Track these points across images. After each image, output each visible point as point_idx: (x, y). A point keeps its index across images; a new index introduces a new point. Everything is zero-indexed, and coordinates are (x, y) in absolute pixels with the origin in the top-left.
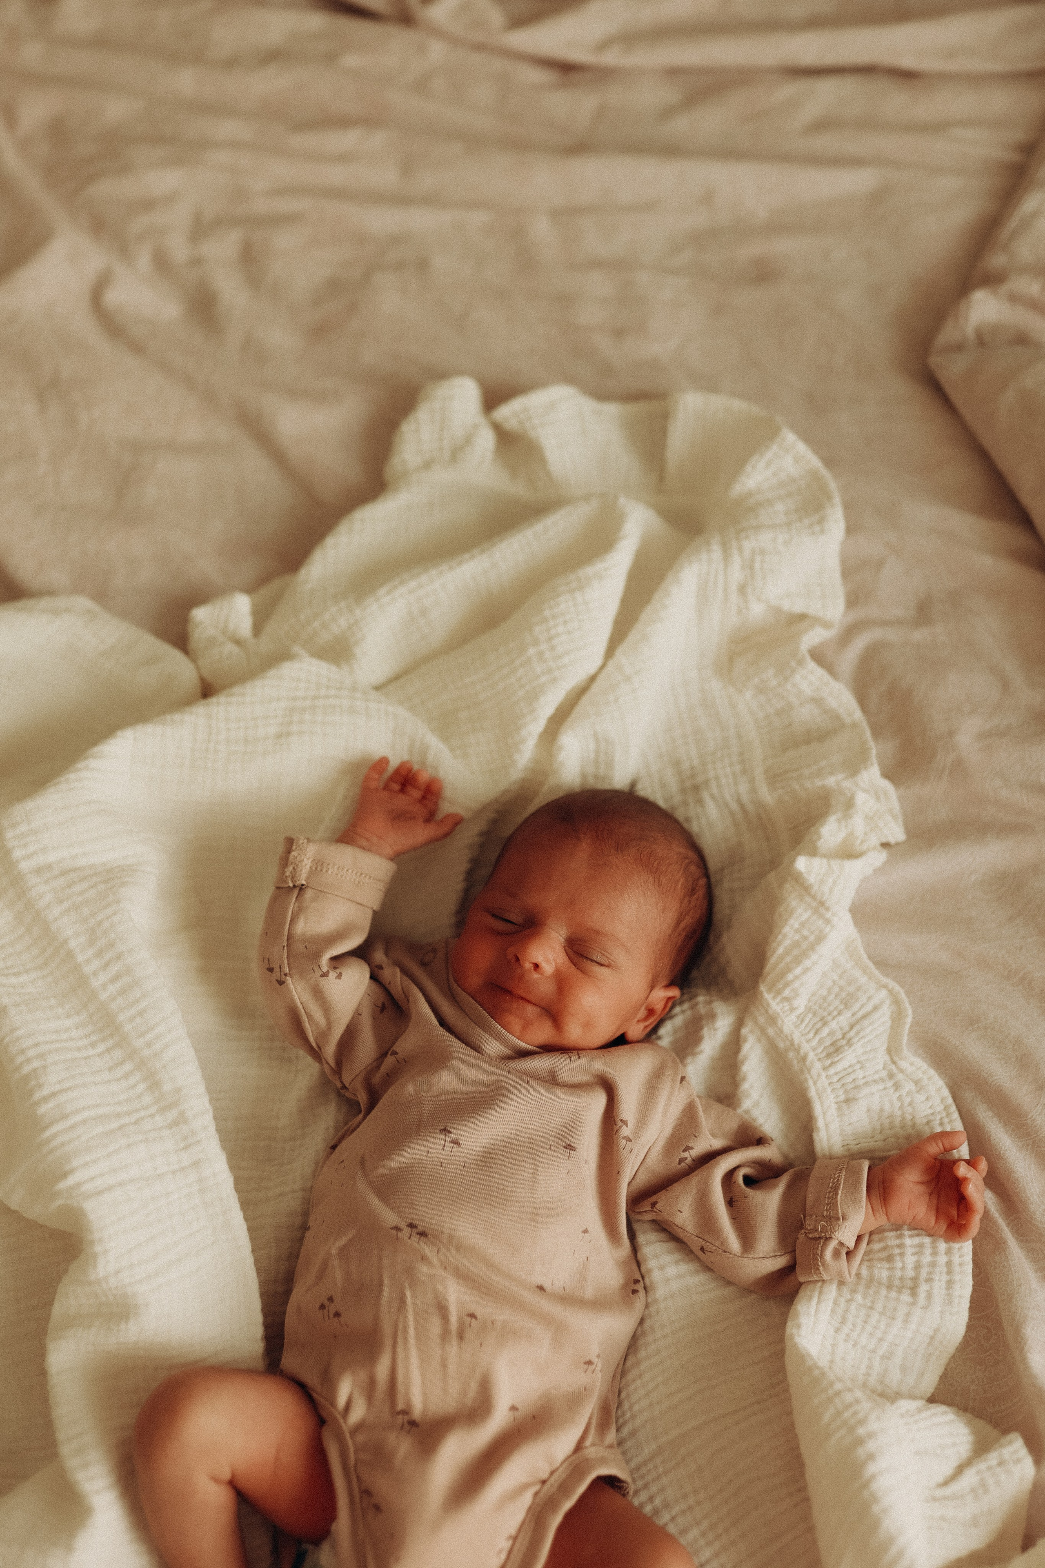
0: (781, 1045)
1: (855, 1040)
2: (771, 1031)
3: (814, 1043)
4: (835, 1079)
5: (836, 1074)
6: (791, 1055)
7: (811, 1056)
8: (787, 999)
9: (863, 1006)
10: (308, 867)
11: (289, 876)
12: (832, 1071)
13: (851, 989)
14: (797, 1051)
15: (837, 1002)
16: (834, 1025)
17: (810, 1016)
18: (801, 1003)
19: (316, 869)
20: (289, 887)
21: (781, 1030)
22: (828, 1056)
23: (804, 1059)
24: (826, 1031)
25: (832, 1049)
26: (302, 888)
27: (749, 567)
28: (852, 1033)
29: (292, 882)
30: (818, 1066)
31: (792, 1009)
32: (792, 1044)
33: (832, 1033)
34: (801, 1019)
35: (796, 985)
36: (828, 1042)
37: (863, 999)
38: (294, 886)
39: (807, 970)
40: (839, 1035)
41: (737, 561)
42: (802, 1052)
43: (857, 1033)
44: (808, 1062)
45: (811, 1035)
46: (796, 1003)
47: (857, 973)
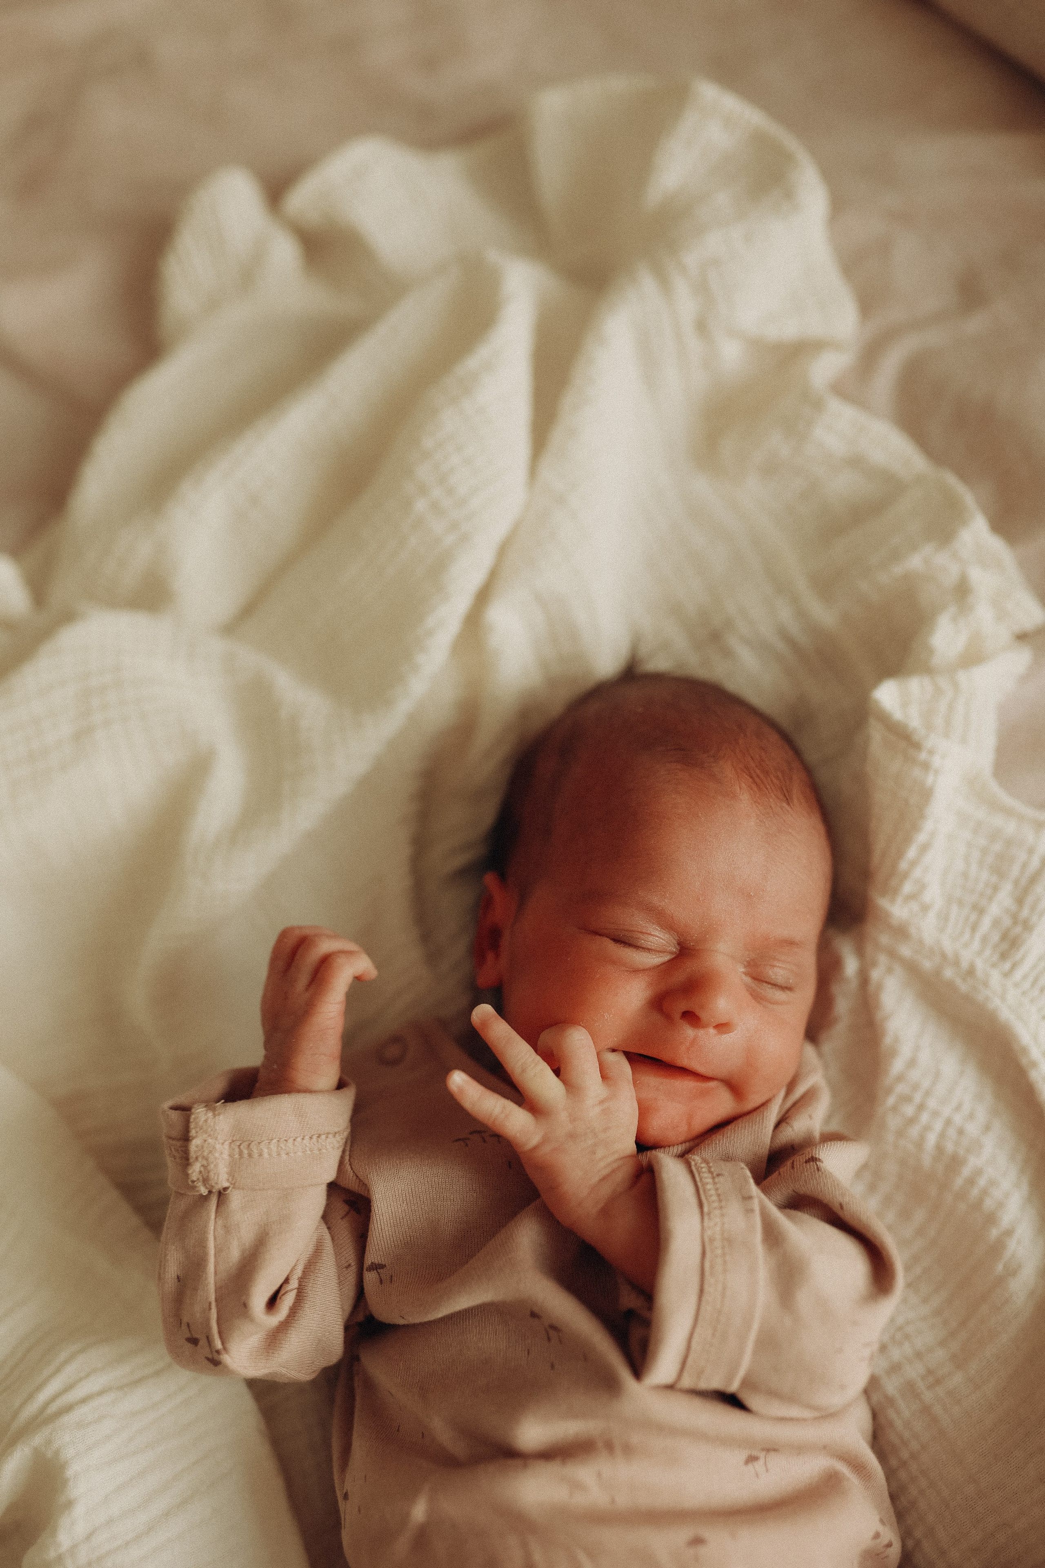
0: (927, 965)
1: (1035, 918)
2: (905, 951)
3: (976, 945)
4: (1027, 985)
5: (1025, 977)
6: (948, 973)
7: (980, 965)
8: (912, 897)
9: (1025, 866)
10: (226, 1156)
11: (198, 1179)
12: (1018, 975)
13: (997, 847)
14: (957, 963)
15: (985, 875)
16: (994, 910)
17: (955, 909)
18: (934, 894)
19: (241, 1153)
20: (201, 1195)
21: (921, 942)
22: (1004, 956)
23: (971, 972)
24: (986, 923)
25: (1005, 946)
26: (222, 1194)
27: (702, 289)
28: (1025, 913)
29: (205, 1185)
30: (995, 977)
31: (925, 908)
32: (944, 956)
33: (996, 923)
34: (944, 917)
35: (917, 873)
36: (996, 937)
37: (1022, 856)
38: (210, 1192)
39: (925, 848)
40: (1007, 922)
41: (682, 288)
42: (965, 965)
43: (1033, 909)
44: (979, 972)
45: (967, 936)
46: (927, 897)
47: (998, 821)
